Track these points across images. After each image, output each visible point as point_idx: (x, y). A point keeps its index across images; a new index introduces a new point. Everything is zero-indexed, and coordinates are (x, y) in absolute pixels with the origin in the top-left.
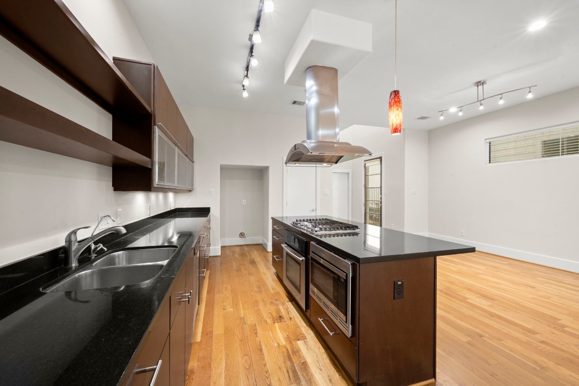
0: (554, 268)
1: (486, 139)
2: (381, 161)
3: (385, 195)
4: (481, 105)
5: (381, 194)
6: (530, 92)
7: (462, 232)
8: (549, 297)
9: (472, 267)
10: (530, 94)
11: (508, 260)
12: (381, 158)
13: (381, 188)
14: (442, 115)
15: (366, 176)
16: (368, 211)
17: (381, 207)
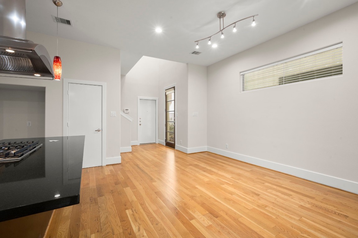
0: (280, 172)
1: (240, 72)
2: (174, 90)
3: (177, 117)
4: (222, 34)
5: (175, 117)
6: (254, 20)
7: (227, 145)
8: (266, 206)
9: (222, 176)
10: (254, 22)
11: (253, 166)
12: (174, 88)
13: (174, 111)
14: (197, 44)
15: (166, 102)
16: (168, 130)
17: (175, 127)
